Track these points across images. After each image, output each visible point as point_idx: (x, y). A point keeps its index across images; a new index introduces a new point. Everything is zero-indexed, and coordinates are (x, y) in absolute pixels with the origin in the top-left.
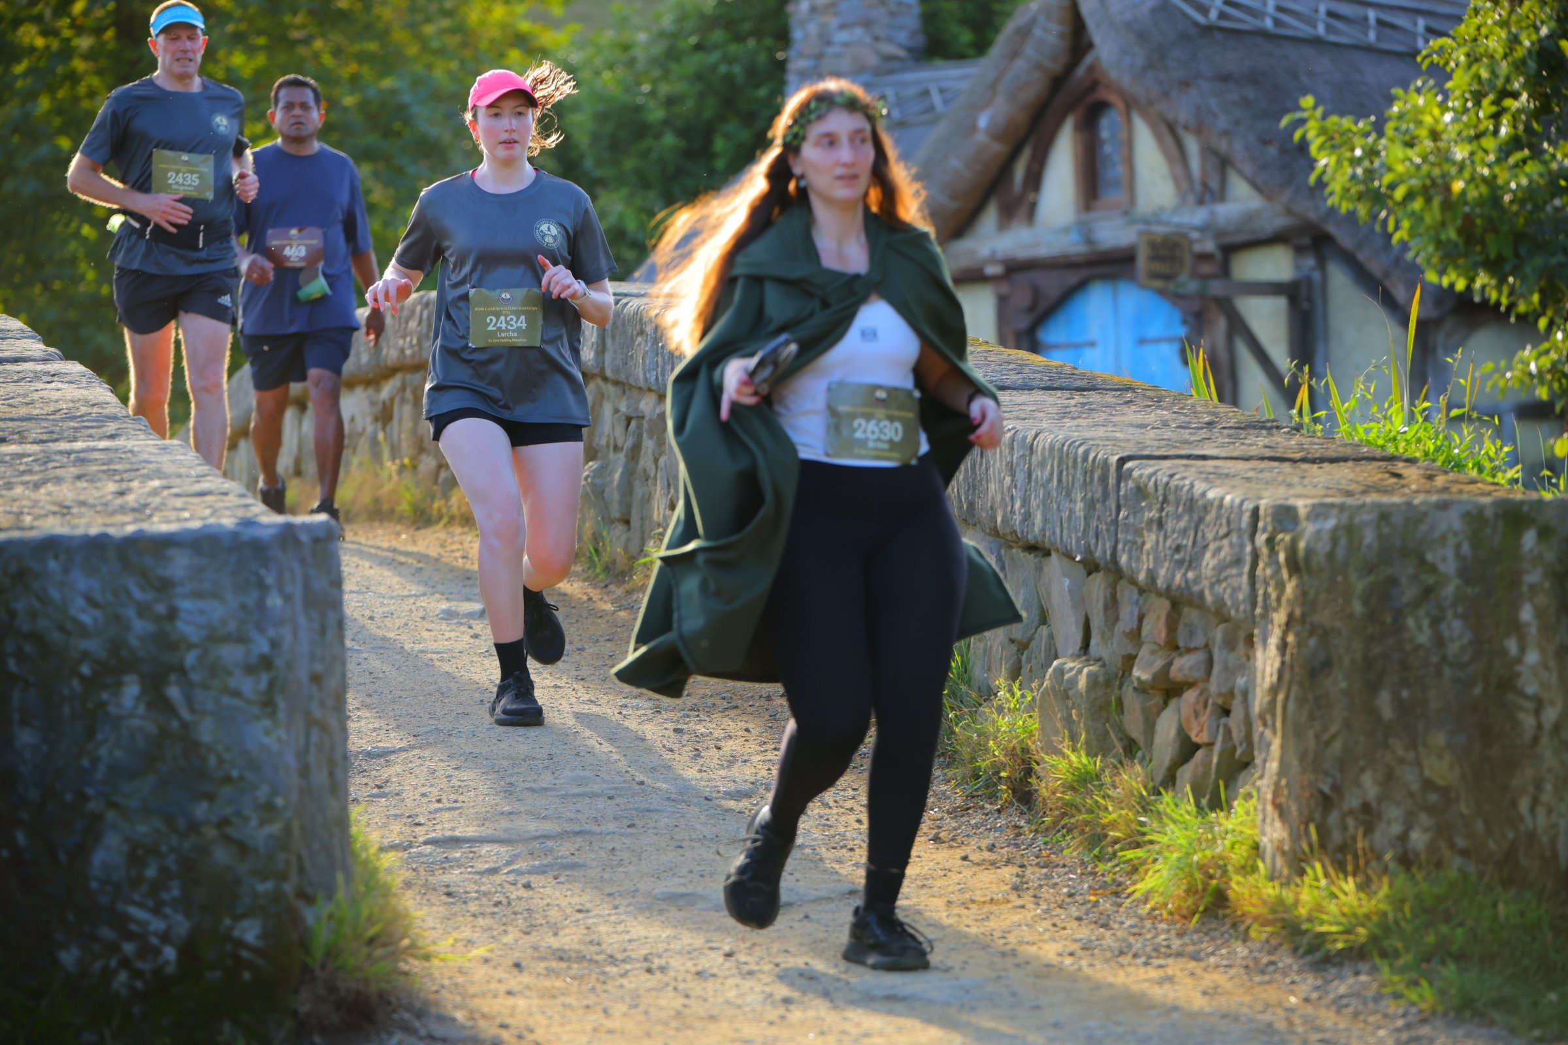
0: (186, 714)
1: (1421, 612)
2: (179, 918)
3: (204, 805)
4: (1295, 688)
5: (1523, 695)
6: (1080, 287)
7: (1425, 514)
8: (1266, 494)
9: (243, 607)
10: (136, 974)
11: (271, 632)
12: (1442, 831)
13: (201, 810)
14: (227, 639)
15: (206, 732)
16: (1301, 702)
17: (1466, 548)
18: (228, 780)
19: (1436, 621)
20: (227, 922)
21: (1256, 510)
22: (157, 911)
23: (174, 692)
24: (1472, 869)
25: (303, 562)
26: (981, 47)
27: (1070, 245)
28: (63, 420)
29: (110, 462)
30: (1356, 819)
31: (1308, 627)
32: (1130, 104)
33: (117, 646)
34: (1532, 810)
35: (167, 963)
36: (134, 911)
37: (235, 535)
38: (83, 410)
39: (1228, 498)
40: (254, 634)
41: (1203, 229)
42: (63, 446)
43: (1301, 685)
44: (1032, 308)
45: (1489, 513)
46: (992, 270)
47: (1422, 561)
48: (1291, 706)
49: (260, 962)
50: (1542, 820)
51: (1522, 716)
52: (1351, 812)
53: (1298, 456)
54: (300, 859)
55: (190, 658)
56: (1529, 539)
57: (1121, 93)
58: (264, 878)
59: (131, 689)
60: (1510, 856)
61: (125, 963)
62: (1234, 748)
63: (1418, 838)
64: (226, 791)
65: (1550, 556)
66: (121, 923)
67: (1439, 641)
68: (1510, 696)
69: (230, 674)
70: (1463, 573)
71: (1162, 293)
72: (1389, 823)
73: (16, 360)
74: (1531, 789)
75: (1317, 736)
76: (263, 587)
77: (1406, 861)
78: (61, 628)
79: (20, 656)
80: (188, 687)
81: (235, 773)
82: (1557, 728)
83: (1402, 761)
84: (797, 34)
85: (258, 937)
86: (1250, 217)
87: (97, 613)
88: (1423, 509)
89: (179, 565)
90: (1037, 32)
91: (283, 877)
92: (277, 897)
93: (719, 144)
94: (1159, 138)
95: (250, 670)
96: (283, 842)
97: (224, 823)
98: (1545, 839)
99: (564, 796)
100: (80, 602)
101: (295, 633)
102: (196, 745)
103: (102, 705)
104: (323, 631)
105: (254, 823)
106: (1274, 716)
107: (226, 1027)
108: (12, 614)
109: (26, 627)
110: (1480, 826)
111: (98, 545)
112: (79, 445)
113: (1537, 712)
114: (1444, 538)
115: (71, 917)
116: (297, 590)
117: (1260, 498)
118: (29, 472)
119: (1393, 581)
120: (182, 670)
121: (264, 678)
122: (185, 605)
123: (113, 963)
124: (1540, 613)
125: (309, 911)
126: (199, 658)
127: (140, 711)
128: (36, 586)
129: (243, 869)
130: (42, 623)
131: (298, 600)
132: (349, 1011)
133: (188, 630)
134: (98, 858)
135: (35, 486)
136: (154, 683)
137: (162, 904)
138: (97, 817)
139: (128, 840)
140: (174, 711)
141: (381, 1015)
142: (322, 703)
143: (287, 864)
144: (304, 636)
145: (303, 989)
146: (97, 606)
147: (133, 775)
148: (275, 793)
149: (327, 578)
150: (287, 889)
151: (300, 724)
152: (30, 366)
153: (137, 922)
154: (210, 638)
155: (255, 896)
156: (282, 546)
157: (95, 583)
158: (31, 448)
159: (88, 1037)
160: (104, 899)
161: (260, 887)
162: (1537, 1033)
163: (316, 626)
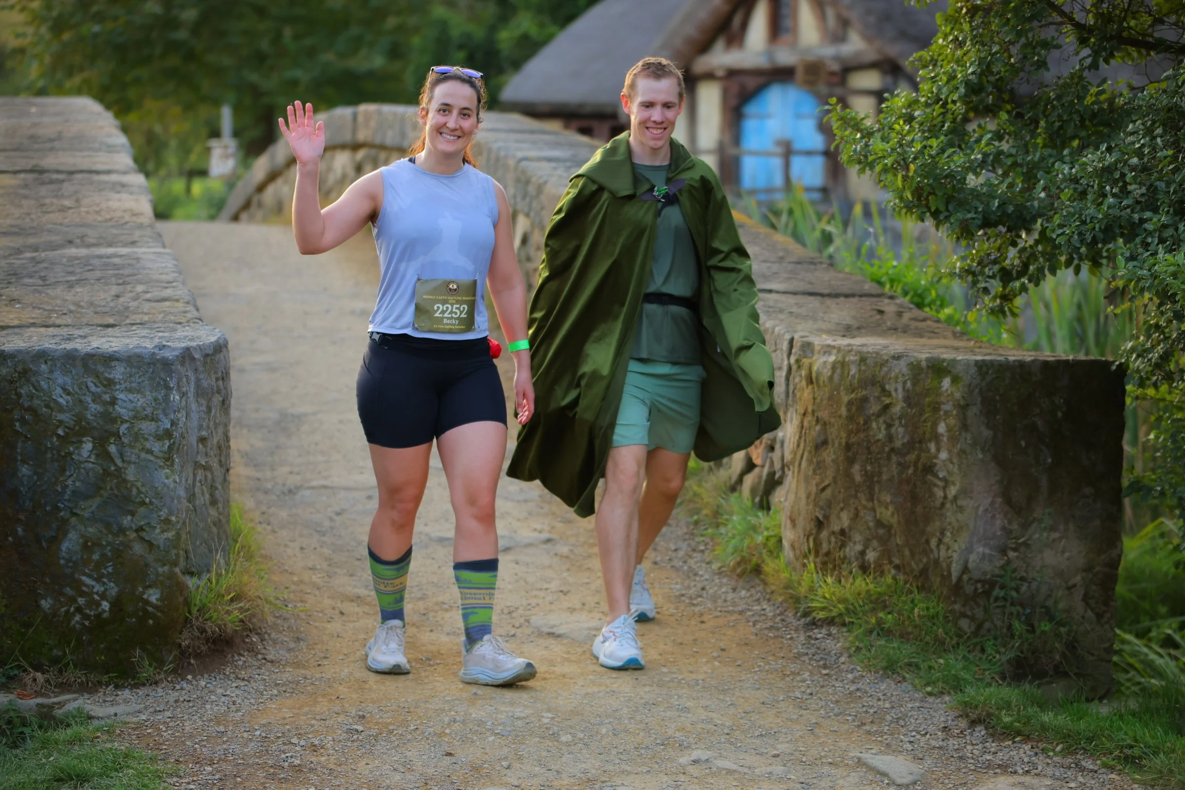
0: (119, 462)
1: (881, 420)
2: (112, 584)
3: (129, 518)
4: (806, 454)
5: (938, 478)
6: (766, 85)
7: (887, 361)
8: (800, 327)
9: (156, 399)
10: (86, 617)
11: (172, 416)
12: (886, 554)
13: (127, 521)
14: (146, 418)
15: (131, 474)
16: (810, 462)
17: (909, 384)
18: (143, 503)
19: (889, 426)
20: (141, 589)
21: (791, 341)
22: (98, 580)
23: (112, 449)
24: (901, 577)
25: (196, 370)
27: (762, 62)
28: (113, 227)
29: (122, 267)
30: (836, 538)
31: (815, 419)
33: (79, 419)
34: (938, 546)
35: (105, 611)
36: (84, 578)
37: (154, 354)
38: (127, 218)
39: (777, 329)
40: (161, 416)
41: (834, 58)
42: (102, 251)
43: (810, 452)
44: (740, 95)
45: (924, 364)
46: (719, 73)
47: (883, 390)
48: (804, 464)
49: (159, 614)
50: (943, 553)
51: (936, 489)
52: (833, 533)
53: (826, 291)
54: (186, 551)
55: (123, 428)
56: (946, 383)
58: (164, 565)
59: (88, 446)
60: (924, 572)
61: (79, 610)
62: (774, 473)
63: (871, 556)
64: (142, 510)
65: (957, 395)
66: (77, 586)
67: (890, 438)
68: (930, 477)
69: (147, 440)
70: (907, 399)
71: (809, 90)
72: (855, 543)
73: (109, 172)
74: (938, 534)
75: (817, 485)
76: (168, 389)
77: (864, 568)
78: (47, 406)
79: (22, 420)
80: (121, 445)
81: (147, 500)
82: (955, 498)
83: (865, 507)
85: (157, 600)
86: (859, 52)
87: (69, 398)
88: (886, 358)
89: (118, 372)
91: (176, 564)
92: (171, 576)
95: (159, 438)
96: (175, 543)
97: (140, 529)
98: (944, 565)
100: (59, 390)
101: (188, 415)
102: (125, 481)
103: (70, 454)
104: (209, 409)
105: (158, 531)
106: (794, 467)
107: (138, 651)
108: (19, 395)
109: (26, 404)
110: (907, 552)
111: (71, 357)
112: (111, 250)
113: (944, 488)
114: (897, 378)
115: (48, 580)
116: (191, 389)
117: (795, 332)
118: (72, 273)
119: (865, 400)
120: (117, 435)
121: (167, 443)
122: (121, 396)
123: (72, 609)
124: (949, 429)
125: (191, 582)
126: (128, 428)
127: (93, 457)
128: (33, 379)
129: (150, 558)
130: (36, 402)
131: (191, 395)
132: (214, 642)
133: (123, 411)
134: (65, 546)
135: (71, 285)
136: (101, 443)
137: (103, 576)
138: (65, 522)
139: (83, 536)
140: (112, 460)
141: (237, 641)
142: (206, 454)
143: (177, 555)
144: (194, 416)
145: (185, 632)
146: (69, 394)
147: (87, 497)
148: (171, 513)
149: (213, 377)
150: (177, 570)
151: (190, 469)
152: (114, 177)
153: (87, 586)
154: (135, 417)
155: (157, 574)
156: (183, 363)
157: (68, 380)
158: (83, 252)
159: (56, 652)
160: (68, 571)
161: (160, 570)
162: (929, 689)
163: (204, 408)
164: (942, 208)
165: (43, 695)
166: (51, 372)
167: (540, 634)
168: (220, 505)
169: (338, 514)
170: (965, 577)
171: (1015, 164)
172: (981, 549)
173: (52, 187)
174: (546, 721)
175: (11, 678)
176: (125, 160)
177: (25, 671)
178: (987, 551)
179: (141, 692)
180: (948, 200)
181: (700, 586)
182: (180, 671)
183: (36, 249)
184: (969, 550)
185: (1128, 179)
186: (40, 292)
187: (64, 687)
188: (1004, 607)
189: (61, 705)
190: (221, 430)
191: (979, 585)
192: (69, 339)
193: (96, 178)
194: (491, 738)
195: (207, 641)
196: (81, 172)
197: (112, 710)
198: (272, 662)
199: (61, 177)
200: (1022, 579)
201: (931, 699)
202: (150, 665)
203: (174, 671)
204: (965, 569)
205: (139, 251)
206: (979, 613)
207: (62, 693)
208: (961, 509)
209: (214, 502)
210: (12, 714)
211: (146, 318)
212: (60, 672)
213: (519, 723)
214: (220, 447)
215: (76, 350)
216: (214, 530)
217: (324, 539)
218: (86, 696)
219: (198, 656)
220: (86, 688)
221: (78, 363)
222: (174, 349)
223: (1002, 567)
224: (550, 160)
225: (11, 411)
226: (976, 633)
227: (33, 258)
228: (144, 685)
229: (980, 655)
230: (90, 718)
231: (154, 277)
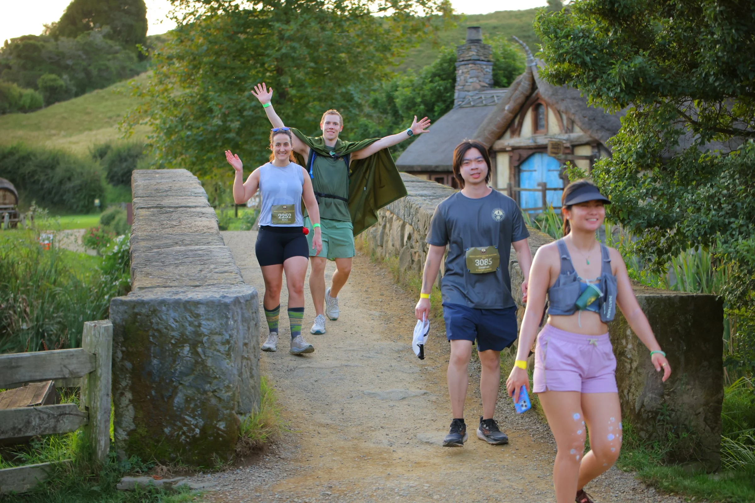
0: (203, 356)
2: (201, 420)
3: (209, 385)
5: (627, 358)
6: (533, 154)
9: (221, 324)
10: (188, 437)
11: (230, 332)
13: (207, 387)
14: (216, 334)
15: (209, 363)
18: (216, 378)
20: (215, 422)
22: (193, 418)
23: (200, 350)
25: (242, 308)
26: (509, 83)
27: (530, 143)
28: (198, 235)
29: (204, 255)
32: (548, 105)
33: (182, 334)
34: (628, 394)
35: (197, 434)
36: (186, 417)
37: (220, 301)
38: (205, 230)
40: (224, 333)
41: (567, 140)
42: (193, 247)
44: (519, 160)
46: (508, 149)
49: (225, 435)
50: (631, 397)
51: (626, 364)
54: (238, 402)
55: (205, 339)
57: (545, 101)
58: (227, 409)
59: (187, 348)
61: (184, 433)
64: (215, 381)
66: (183, 420)
68: (623, 358)
69: (217, 345)
71: (555, 157)
73: (196, 207)
74: (628, 387)
76: (227, 318)
78: (166, 328)
79: (154, 336)
80: (204, 348)
81: (218, 376)
82: (637, 368)
84: (458, 79)
85: (224, 428)
86: (580, 137)
87: (177, 324)
89: (202, 310)
90: (522, 83)
91: (233, 409)
92: (231, 415)
93: (436, 108)
94: (555, 114)
95: (223, 344)
96: (232, 398)
97: (214, 391)
98: (631, 403)
99: (345, 351)
100: (172, 320)
101: (238, 332)
102: (206, 366)
103: (178, 353)
104: (249, 328)
105: (223, 392)
107: (214, 454)
108: (152, 323)
109: (155, 327)
111: (177, 303)
112: (197, 247)
113: (631, 363)
115: (168, 418)
116: (239, 318)
118: (177, 259)
120: (202, 343)
121: (227, 346)
122: (203, 322)
123: (180, 433)
125: (241, 418)
126: (207, 339)
127: (189, 355)
128: (159, 315)
129: (220, 406)
130: (160, 326)
131: (239, 321)
132: (253, 449)
133: (204, 330)
134: (176, 400)
135: (177, 266)
136: (194, 347)
137: (195, 415)
138: (176, 388)
139: (185, 395)
140: (200, 356)
141: (265, 448)
142: (248, 352)
143: (234, 404)
144: (241, 332)
145: (238, 444)
146: (177, 322)
147: (187, 375)
148: (230, 383)
149: (251, 312)
150: (234, 412)
151: (239, 359)
152: (198, 209)
153: (188, 421)
154: (211, 333)
155: (224, 414)
156: (235, 305)
157: (176, 315)
158: (183, 248)
159: (173, 455)
160: (178, 413)
161: (225, 412)
162: (625, 468)
163: (246, 328)
164: (626, 218)
165: (166, 478)
166: (168, 310)
167: (422, 443)
168: (255, 378)
169: (316, 381)
170: (643, 410)
171: (663, 194)
172: (650, 395)
173: (166, 215)
174: (426, 488)
175: (150, 469)
176: (204, 200)
177: (157, 465)
178: (654, 396)
179: (217, 475)
180: (629, 213)
181: (504, 416)
182: (236, 464)
183: (159, 247)
184: (644, 395)
185: (722, 201)
186: (162, 270)
187: (177, 473)
188: (663, 425)
189: (176, 482)
190: (255, 339)
191: (650, 414)
192: (177, 293)
193: (189, 210)
194: (398, 498)
195: (250, 448)
196: (182, 207)
197: (202, 485)
198: (283, 459)
199: (171, 210)
200: (672, 410)
201: (626, 474)
202: (221, 461)
203: (233, 464)
204: (643, 406)
205: (212, 247)
206: (650, 428)
207: (176, 476)
208: (639, 374)
209: (252, 376)
210: (151, 487)
211: (216, 282)
212: (175, 465)
213: (412, 489)
214: (254, 348)
215: (180, 299)
216: (252, 391)
217: (309, 394)
218: (188, 478)
219: (245, 456)
220: (187, 474)
221: (182, 306)
222: (230, 298)
223: (662, 404)
224: (422, 196)
225: (147, 331)
226: (649, 439)
227: (158, 252)
228: (218, 472)
229: (651, 450)
230: (191, 489)
231: (219, 260)
